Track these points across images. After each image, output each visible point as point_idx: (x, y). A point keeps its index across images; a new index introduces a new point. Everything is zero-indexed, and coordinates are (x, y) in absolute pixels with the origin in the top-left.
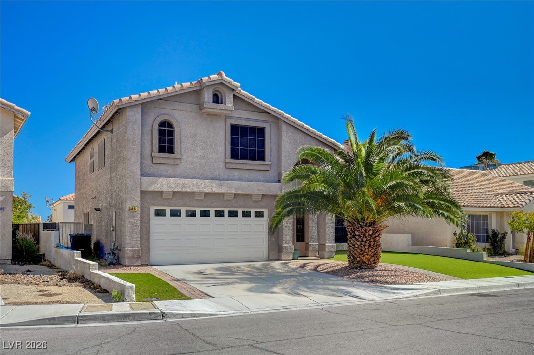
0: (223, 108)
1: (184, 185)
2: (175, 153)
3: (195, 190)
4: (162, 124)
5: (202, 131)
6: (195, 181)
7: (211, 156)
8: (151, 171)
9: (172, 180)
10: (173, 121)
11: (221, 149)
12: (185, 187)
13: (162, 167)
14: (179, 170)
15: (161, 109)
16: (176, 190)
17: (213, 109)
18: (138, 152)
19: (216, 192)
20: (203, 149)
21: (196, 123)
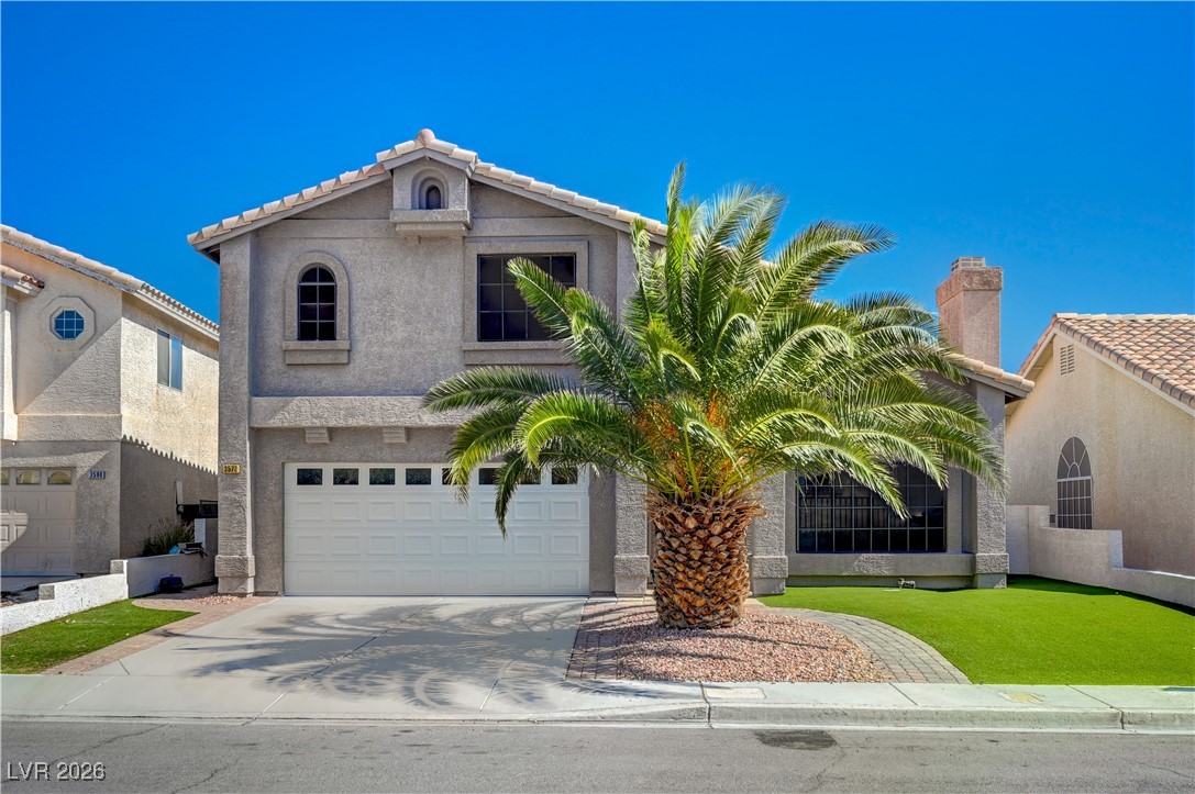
0: (440, 218)
1: (350, 414)
2: (338, 337)
3: (379, 422)
4: (309, 275)
5: (406, 281)
6: (378, 401)
7: (427, 337)
8: (285, 382)
9: (323, 401)
10: (332, 265)
11: (453, 319)
12: (352, 416)
13: (309, 374)
14: (349, 376)
15: (307, 242)
16: (332, 423)
17: (416, 223)
18: (242, 342)
19: (430, 424)
20: (408, 323)
21: (391, 263)
